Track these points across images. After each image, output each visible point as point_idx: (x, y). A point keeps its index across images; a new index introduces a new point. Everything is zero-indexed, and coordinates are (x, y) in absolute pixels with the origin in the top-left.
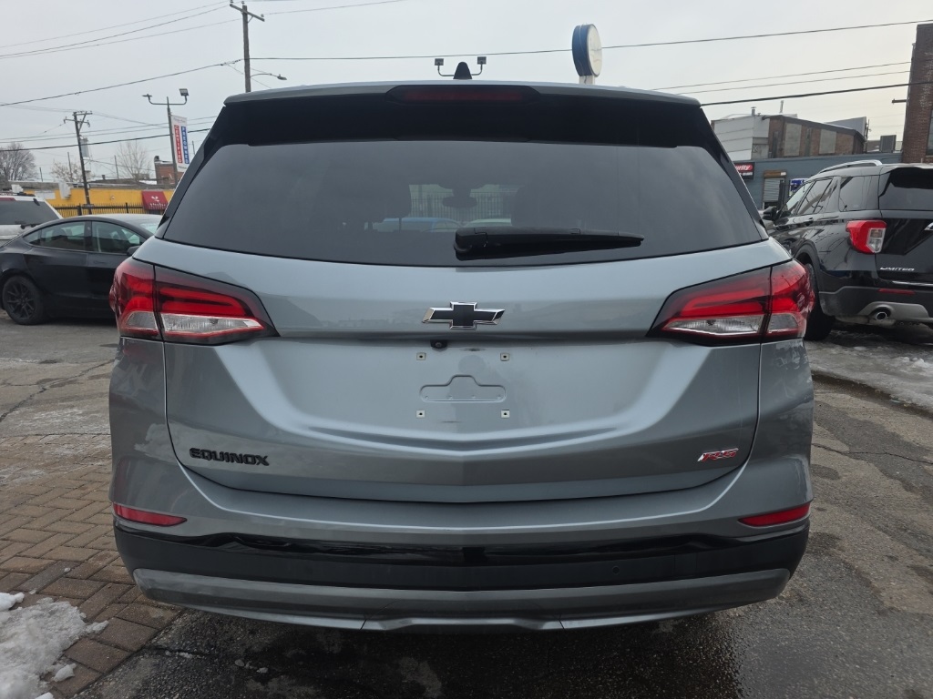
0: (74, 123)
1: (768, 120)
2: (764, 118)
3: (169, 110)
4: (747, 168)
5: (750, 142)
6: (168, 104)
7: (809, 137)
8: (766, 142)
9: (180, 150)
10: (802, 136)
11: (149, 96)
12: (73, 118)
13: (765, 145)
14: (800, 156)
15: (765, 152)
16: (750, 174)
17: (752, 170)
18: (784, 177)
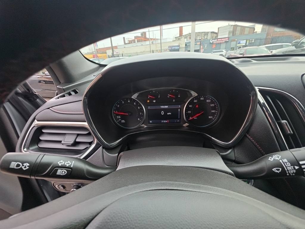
1: (233, 26)
2: (232, 25)
4: (227, 39)
5: (228, 32)
7: (242, 30)
8: (232, 32)
10: (240, 30)
13: (231, 33)
14: (240, 35)
15: (231, 34)
16: (228, 40)
17: (228, 39)
18: (236, 41)
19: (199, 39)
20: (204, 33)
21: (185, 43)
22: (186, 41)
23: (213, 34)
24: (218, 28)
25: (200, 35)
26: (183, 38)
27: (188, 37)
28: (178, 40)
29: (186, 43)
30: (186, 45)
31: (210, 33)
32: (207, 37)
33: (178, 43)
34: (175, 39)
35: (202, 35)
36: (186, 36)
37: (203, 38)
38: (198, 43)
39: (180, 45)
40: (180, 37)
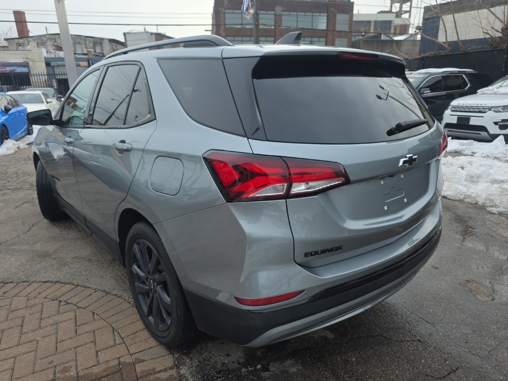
2: (152, 34)
19: (81, 52)
20: (91, 39)
21: (44, 60)
22: (45, 55)
23: (114, 44)
24: (123, 34)
25: (82, 42)
26: (33, 44)
27: (48, 43)
28: (17, 50)
29: (45, 58)
30: (48, 64)
31: (108, 41)
32: (102, 50)
33: (23, 58)
34: (5, 44)
35: (88, 42)
36: (41, 41)
37: (92, 50)
38: (81, 63)
39: (28, 63)
40: (21, 41)
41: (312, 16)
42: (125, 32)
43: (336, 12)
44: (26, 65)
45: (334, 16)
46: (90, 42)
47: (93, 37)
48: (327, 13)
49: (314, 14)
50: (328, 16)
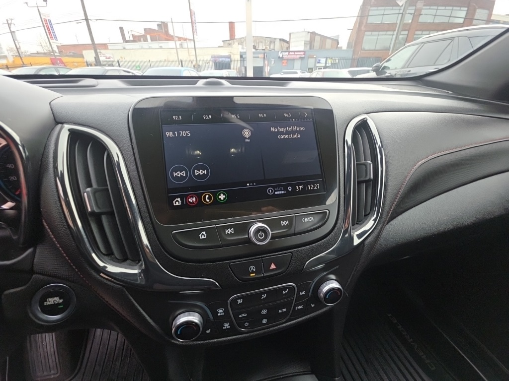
0: (7, 25)
1: (310, 33)
2: (308, 32)
3: (38, 10)
4: (302, 53)
5: (303, 43)
6: (38, 7)
8: (309, 42)
9: (50, 32)
10: (320, 42)
11: (27, 3)
12: (6, 22)
13: (308, 44)
14: (319, 48)
15: (308, 46)
16: (303, 56)
17: (304, 54)
18: (315, 58)
19: (261, 48)
20: (269, 39)
21: (239, 53)
22: (241, 50)
23: (282, 42)
24: (289, 34)
25: (264, 41)
26: (236, 43)
27: (244, 43)
28: (228, 47)
29: (240, 52)
30: (241, 56)
31: (279, 40)
32: (274, 47)
33: (229, 52)
34: (222, 44)
35: (266, 42)
36: (241, 42)
37: (268, 47)
38: (259, 55)
39: (231, 56)
40: (230, 41)
41: (452, 10)
42: (291, 32)
43: (477, 7)
44: (229, 57)
45: (475, 11)
46: (268, 41)
47: (270, 38)
48: (468, 8)
49: (455, 8)
50: (467, 11)
